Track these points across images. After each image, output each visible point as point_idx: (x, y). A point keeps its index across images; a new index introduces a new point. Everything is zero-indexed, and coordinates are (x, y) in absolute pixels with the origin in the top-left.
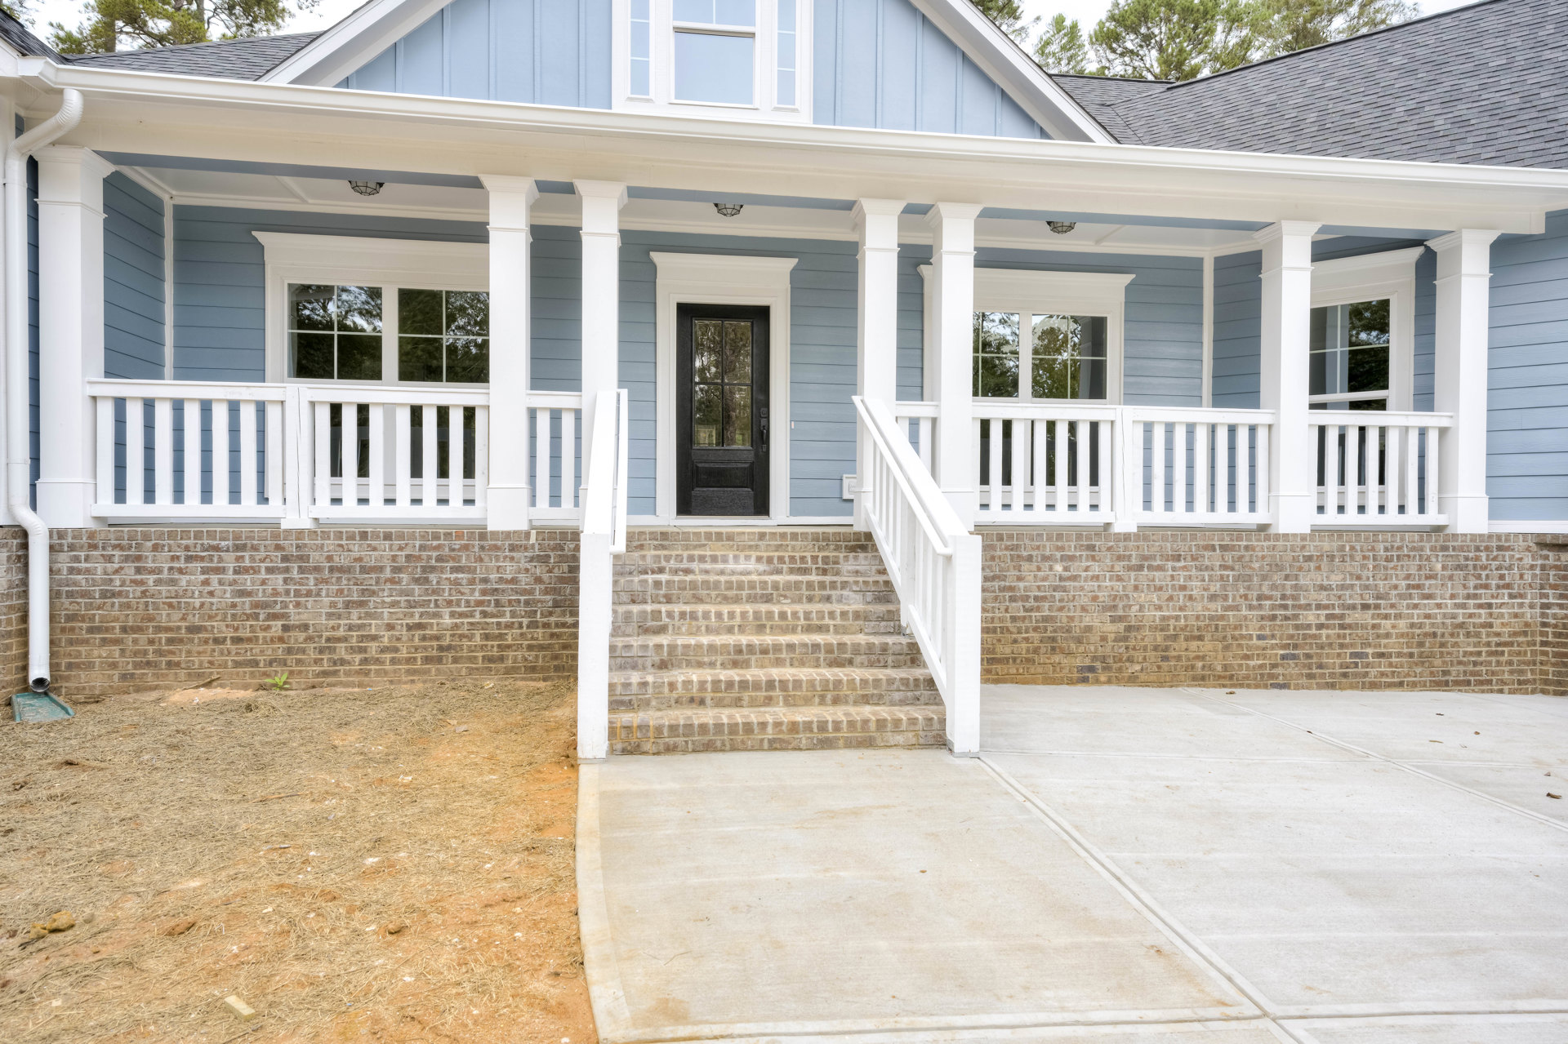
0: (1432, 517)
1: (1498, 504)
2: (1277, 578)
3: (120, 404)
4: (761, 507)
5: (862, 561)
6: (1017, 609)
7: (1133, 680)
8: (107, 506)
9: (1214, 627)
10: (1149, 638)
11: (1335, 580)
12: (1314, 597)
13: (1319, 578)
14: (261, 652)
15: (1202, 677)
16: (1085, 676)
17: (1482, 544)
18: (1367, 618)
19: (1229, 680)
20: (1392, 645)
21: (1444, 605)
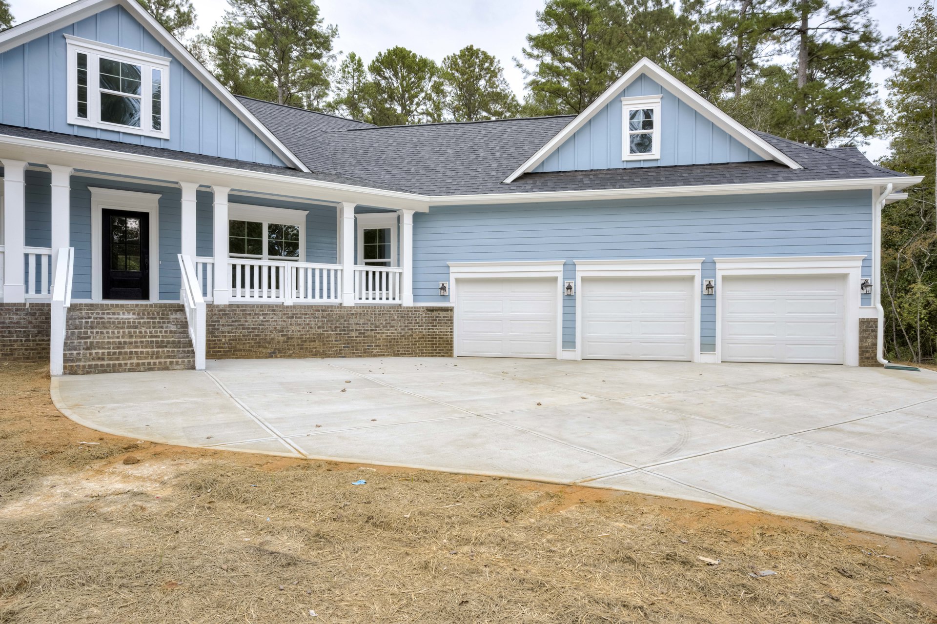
0: (397, 301)
1: (416, 297)
2: (342, 321)
4: (146, 296)
5: (179, 315)
6: (245, 332)
7: (290, 356)
9: (320, 338)
10: (296, 341)
11: (362, 321)
12: (355, 327)
13: (357, 321)
15: (315, 354)
16: (271, 355)
18: (373, 334)
19: (324, 355)
20: (381, 342)
21: (397, 329)
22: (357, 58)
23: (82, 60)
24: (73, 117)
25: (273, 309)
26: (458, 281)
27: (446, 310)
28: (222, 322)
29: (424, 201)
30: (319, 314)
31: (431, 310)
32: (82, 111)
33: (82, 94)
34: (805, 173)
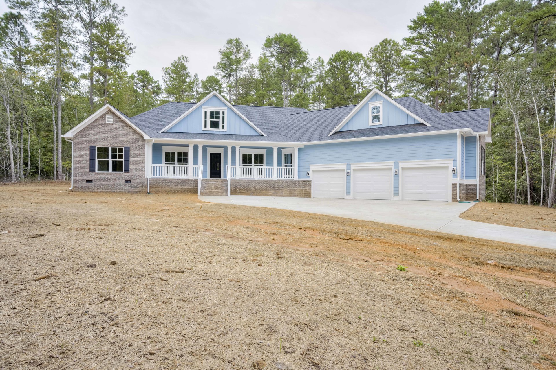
0: (292, 178)
1: (299, 177)
2: (273, 185)
3: (154, 167)
4: (220, 177)
5: (226, 182)
6: (244, 187)
7: (256, 195)
8: (153, 176)
9: (265, 190)
10: (258, 191)
11: (279, 185)
12: (277, 187)
13: (277, 185)
15: (264, 195)
16: (251, 194)
17: (296, 181)
18: (283, 189)
19: (267, 195)
20: (286, 192)
21: (292, 188)
22: (321, 59)
23: (206, 112)
24: (204, 129)
25: (252, 181)
26: (313, 171)
27: (309, 181)
28: (238, 184)
29: (302, 144)
30: (265, 182)
31: (304, 181)
32: (206, 127)
33: (206, 122)
34: (433, 128)
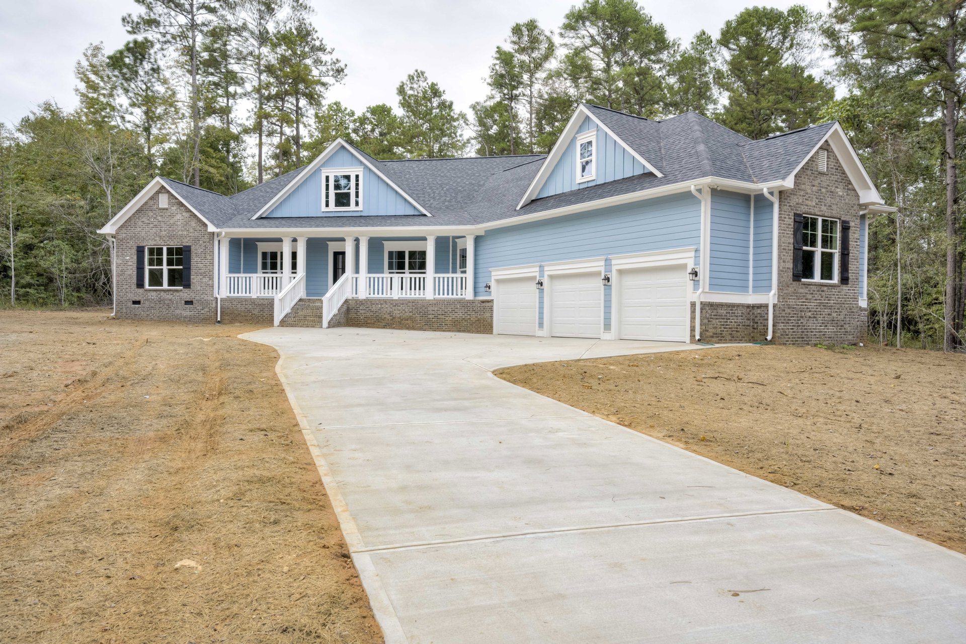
0: (463, 296)
1: (476, 293)
2: (424, 308)
3: (230, 278)
6: (372, 314)
7: (394, 328)
8: (228, 294)
9: (410, 318)
10: (397, 320)
11: (436, 309)
12: (431, 312)
13: (433, 308)
14: (248, 318)
15: (408, 328)
16: (384, 327)
17: (469, 301)
18: (443, 317)
19: (413, 328)
20: (448, 322)
21: (460, 314)
23: (327, 178)
24: (324, 208)
25: (385, 301)
26: (498, 281)
27: (488, 301)
28: (361, 308)
29: (481, 228)
30: (410, 304)
31: (483, 302)
32: (327, 205)
33: (327, 196)
34: (666, 180)
